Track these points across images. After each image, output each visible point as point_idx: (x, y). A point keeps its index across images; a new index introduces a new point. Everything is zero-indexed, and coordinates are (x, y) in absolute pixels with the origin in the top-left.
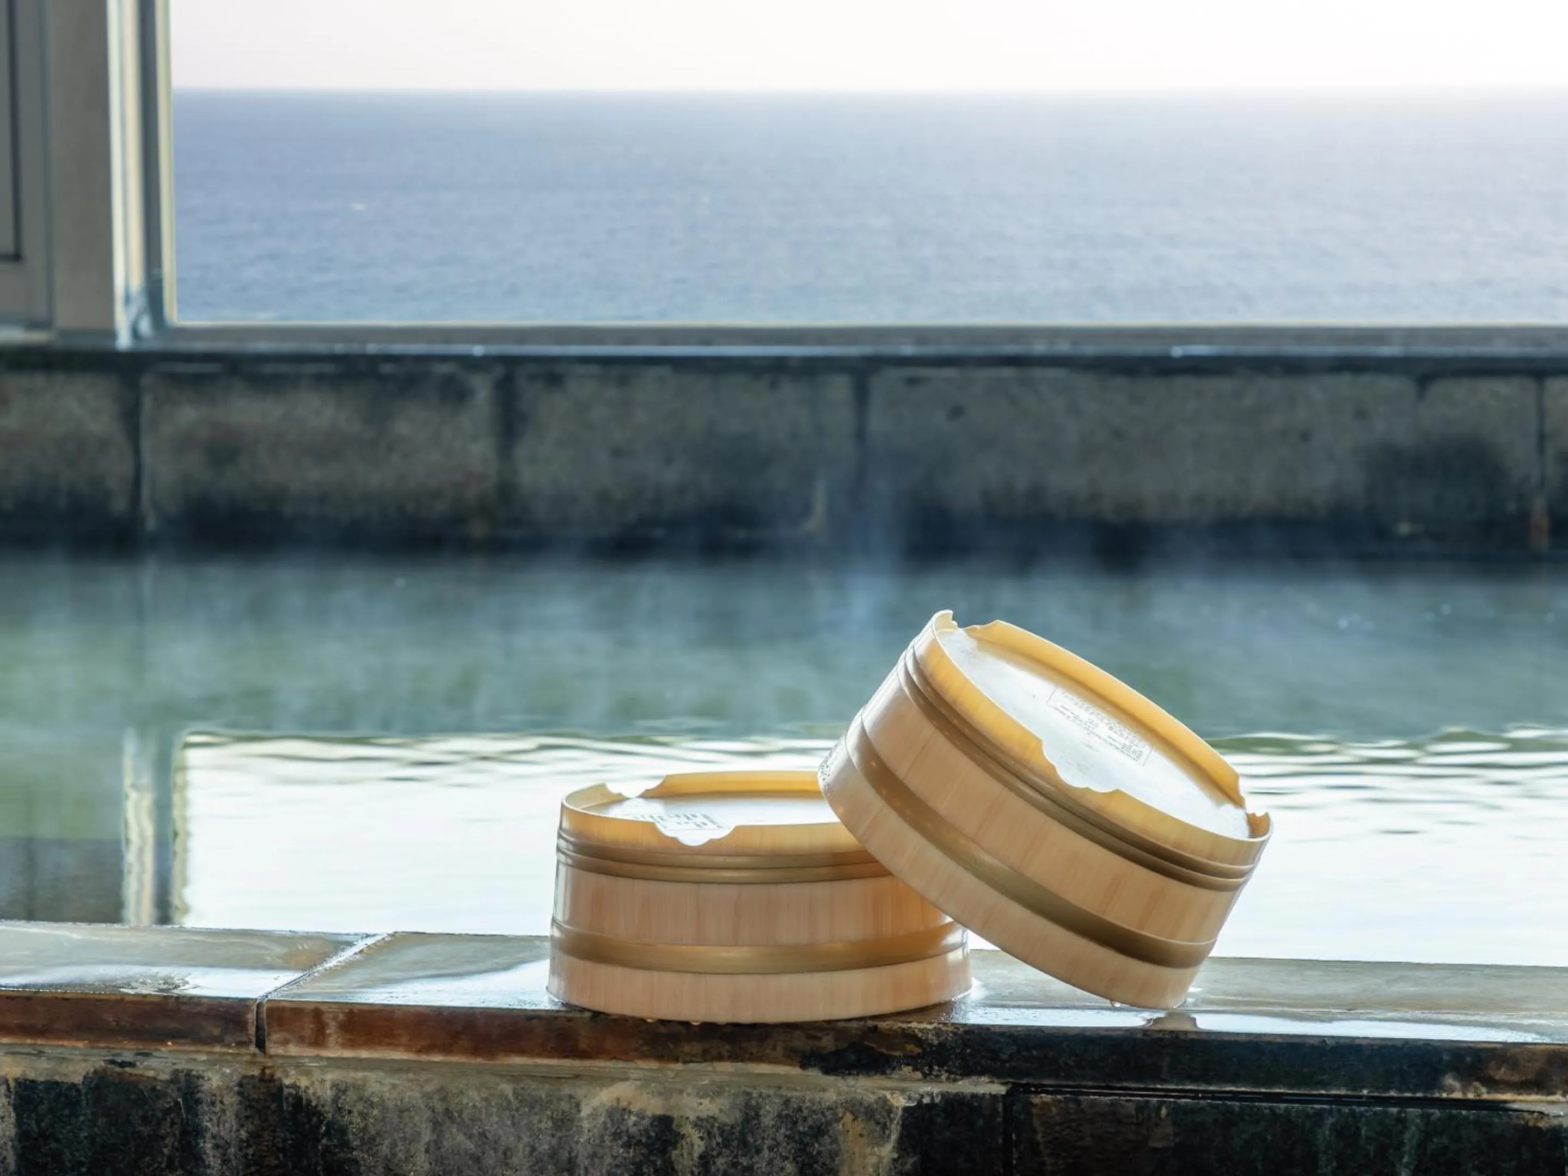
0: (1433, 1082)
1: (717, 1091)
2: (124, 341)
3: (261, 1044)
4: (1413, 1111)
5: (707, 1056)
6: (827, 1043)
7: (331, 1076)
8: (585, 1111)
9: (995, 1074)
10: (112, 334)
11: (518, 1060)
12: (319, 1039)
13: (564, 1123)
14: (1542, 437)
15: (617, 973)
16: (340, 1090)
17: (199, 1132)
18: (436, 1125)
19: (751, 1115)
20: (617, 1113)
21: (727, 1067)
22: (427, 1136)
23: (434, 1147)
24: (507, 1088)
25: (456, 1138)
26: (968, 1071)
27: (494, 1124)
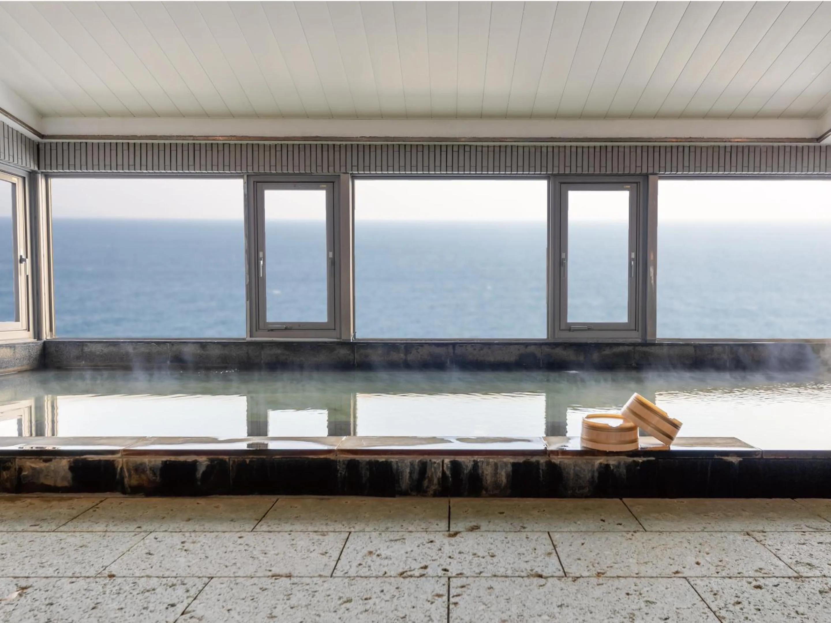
0: (713, 456)
1: (615, 460)
2: (351, 341)
3: (549, 456)
4: (711, 460)
5: (614, 456)
6: (631, 453)
7: (559, 460)
8: (596, 463)
9: (654, 456)
10: (350, 340)
11: (587, 457)
12: (558, 455)
13: (593, 465)
14: (541, 353)
15: (599, 444)
16: (560, 462)
17: (539, 469)
18: (574, 466)
19: (619, 463)
20: (601, 464)
21: (616, 457)
22: (573, 468)
23: (574, 470)
24: (585, 461)
25: (577, 468)
26: (650, 456)
27: (583, 466)
